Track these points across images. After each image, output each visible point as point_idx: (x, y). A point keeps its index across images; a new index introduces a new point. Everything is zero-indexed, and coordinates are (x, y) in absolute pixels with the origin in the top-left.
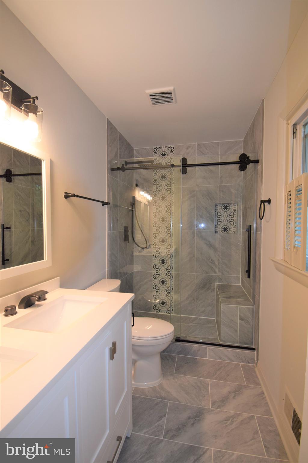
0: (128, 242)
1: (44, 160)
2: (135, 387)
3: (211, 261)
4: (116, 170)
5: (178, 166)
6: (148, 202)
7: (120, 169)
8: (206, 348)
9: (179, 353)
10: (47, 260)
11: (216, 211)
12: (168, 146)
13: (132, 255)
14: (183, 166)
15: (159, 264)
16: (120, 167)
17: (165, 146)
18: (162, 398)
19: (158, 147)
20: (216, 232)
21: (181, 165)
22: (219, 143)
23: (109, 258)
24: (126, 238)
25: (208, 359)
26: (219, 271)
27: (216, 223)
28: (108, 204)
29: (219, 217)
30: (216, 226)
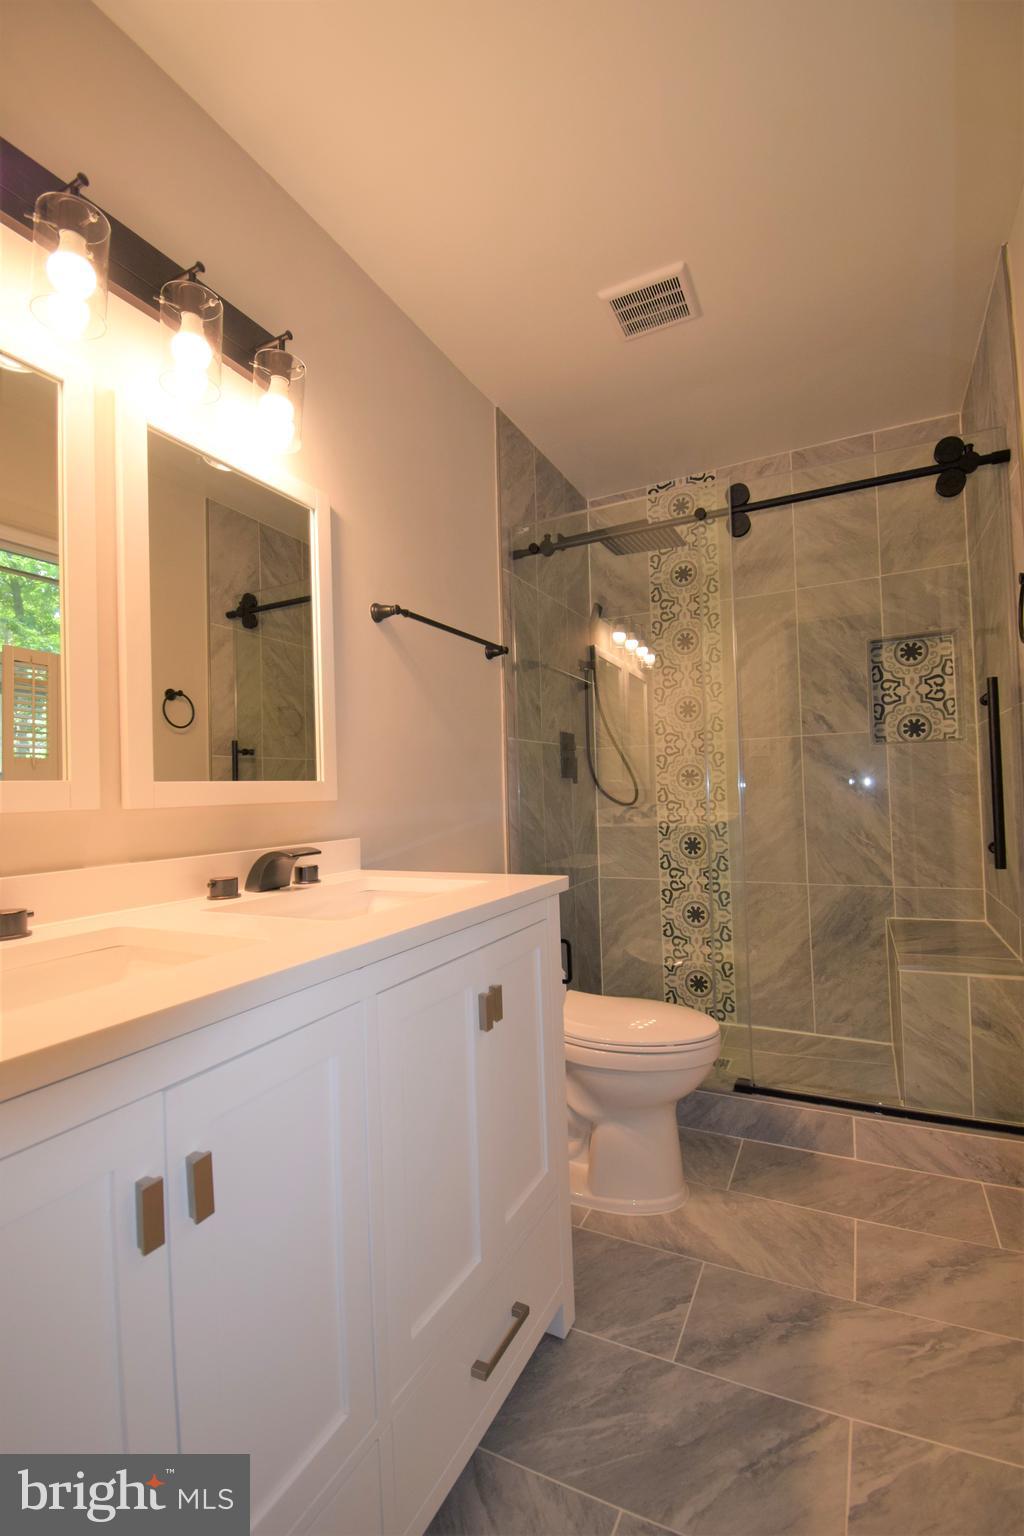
0: (575, 782)
1: (314, 510)
2: (593, 1211)
3: (863, 838)
4: (528, 555)
5: (719, 514)
6: (645, 670)
7: (538, 549)
8: (848, 1121)
9: (748, 1132)
10: (323, 780)
11: (877, 667)
12: (694, 476)
13: (592, 829)
14: (736, 510)
15: (680, 856)
16: (538, 542)
17: (684, 478)
18: (681, 1250)
19: (661, 484)
20: (879, 736)
21: (727, 509)
22: (871, 436)
23: (511, 817)
24: (568, 769)
25: (855, 1159)
26: (898, 874)
27: (879, 709)
28: (503, 651)
29: (886, 685)
30: (879, 719)
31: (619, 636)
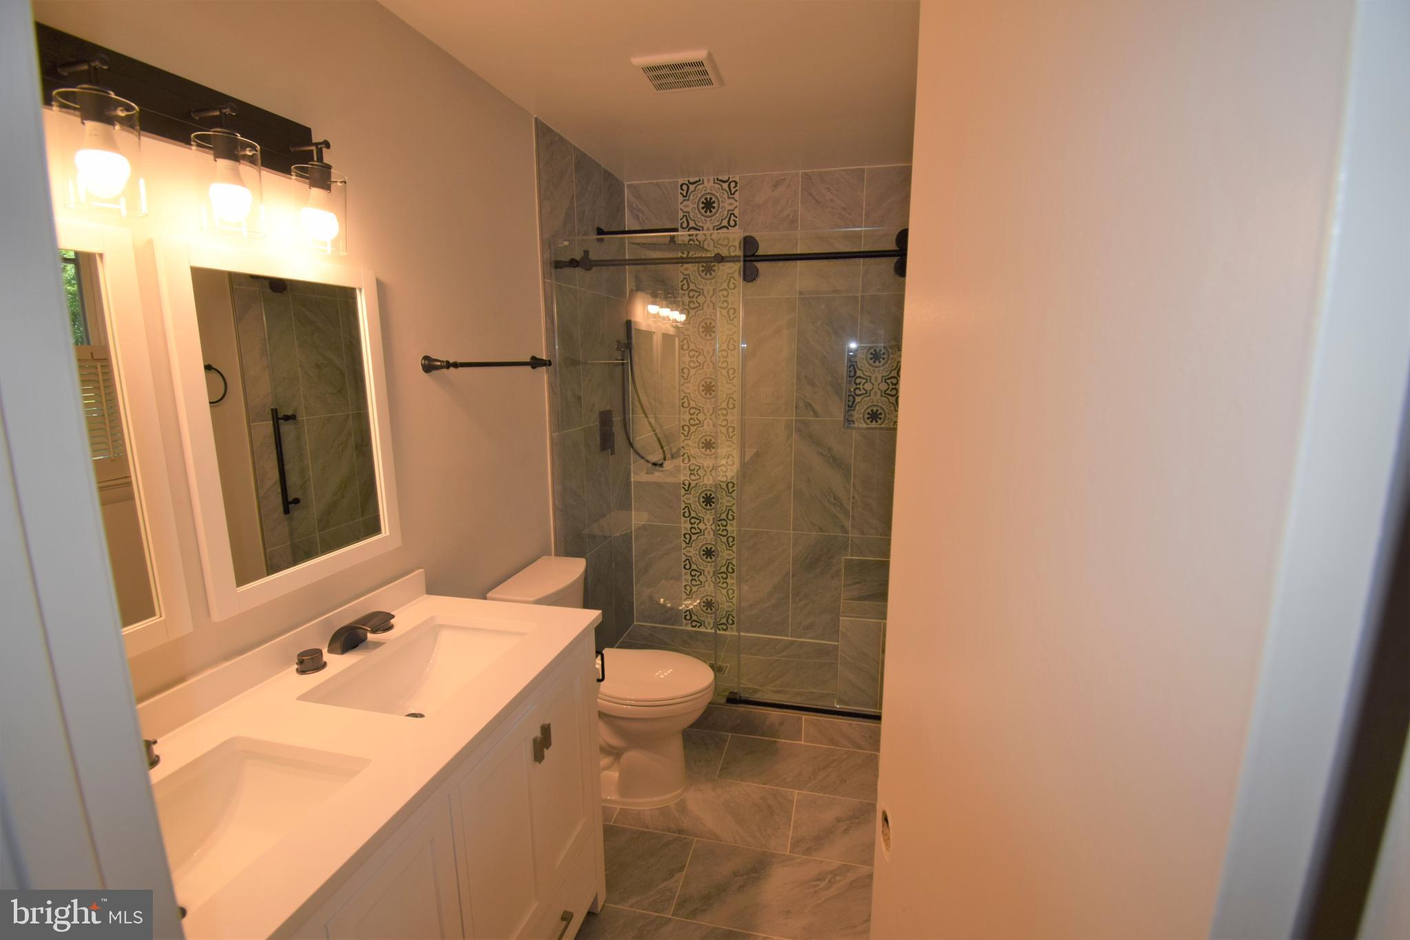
0: (613, 453)
1: (360, 290)
2: (621, 808)
3: (832, 499)
4: (567, 266)
6: (677, 327)
7: (578, 262)
8: (800, 719)
9: (735, 728)
10: (388, 534)
11: (852, 366)
12: (720, 178)
13: (628, 484)
14: (747, 259)
15: (698, 508)
16: (578, 258)
17: (712, 178)
18: (680, 831)
19: (692, 180)
20: (849, 421)
21: (740, 256)
22: (863, 170)
23: (556, 502)
24: (606, 442)
25: (802, 743)
26: (853, 526)
27: (851, 399)
28: (547, 363)
29: (858, 381)
30: (851, 407)
31: (653, 309)
